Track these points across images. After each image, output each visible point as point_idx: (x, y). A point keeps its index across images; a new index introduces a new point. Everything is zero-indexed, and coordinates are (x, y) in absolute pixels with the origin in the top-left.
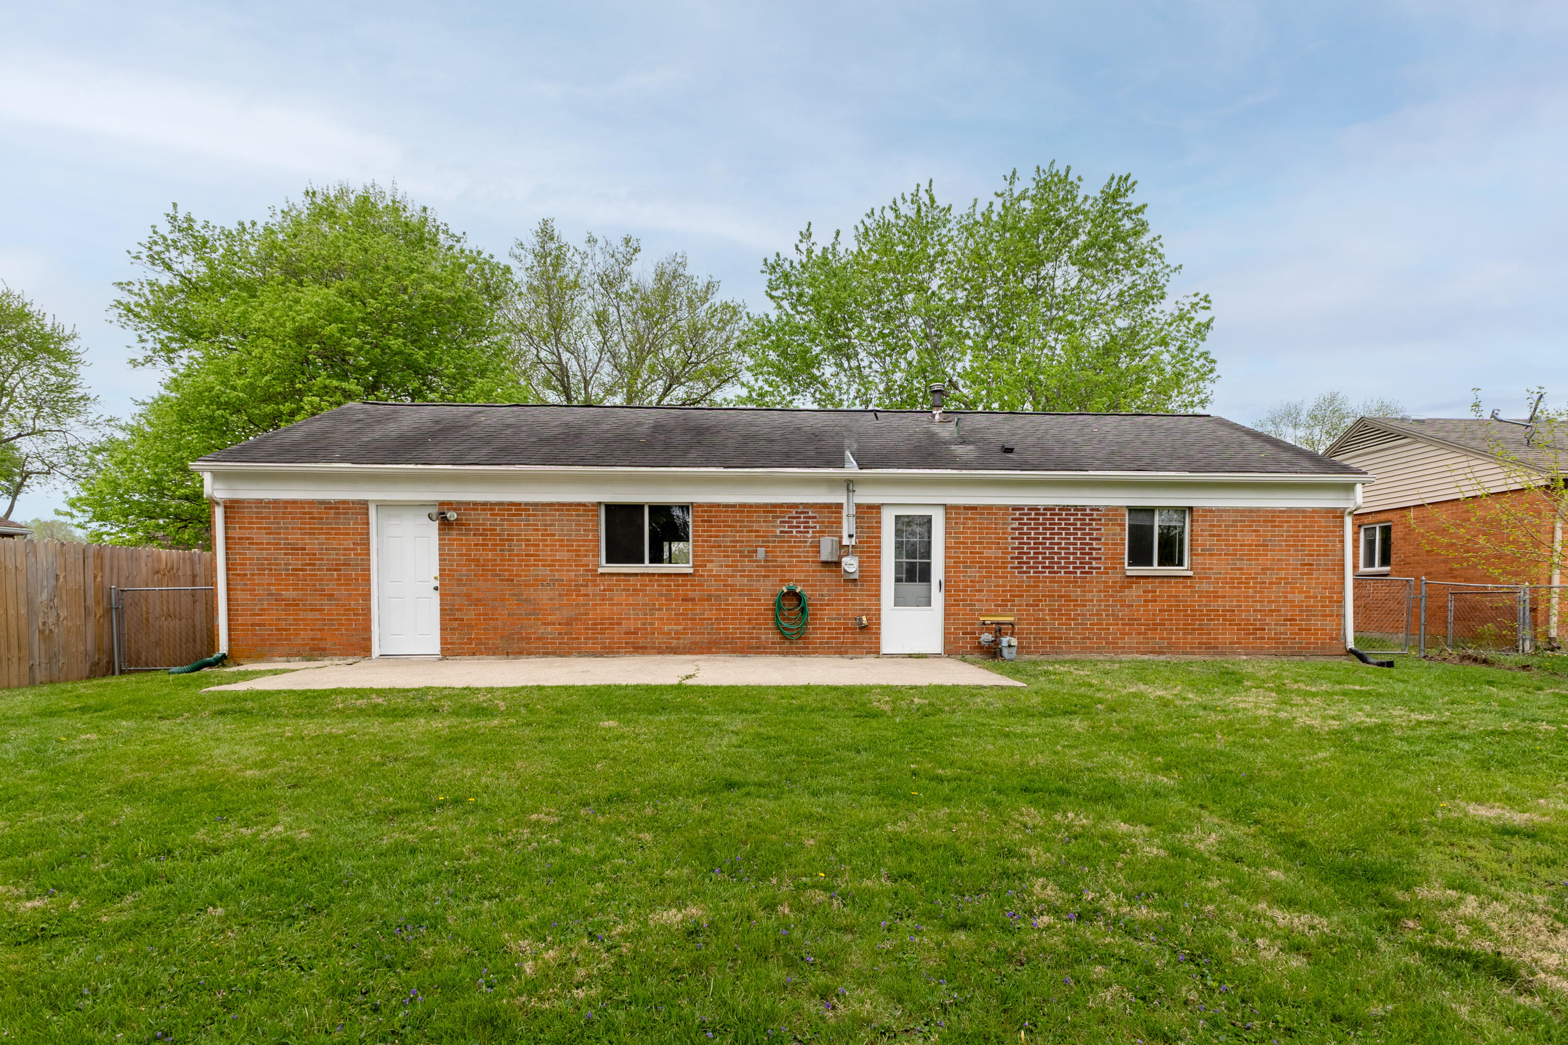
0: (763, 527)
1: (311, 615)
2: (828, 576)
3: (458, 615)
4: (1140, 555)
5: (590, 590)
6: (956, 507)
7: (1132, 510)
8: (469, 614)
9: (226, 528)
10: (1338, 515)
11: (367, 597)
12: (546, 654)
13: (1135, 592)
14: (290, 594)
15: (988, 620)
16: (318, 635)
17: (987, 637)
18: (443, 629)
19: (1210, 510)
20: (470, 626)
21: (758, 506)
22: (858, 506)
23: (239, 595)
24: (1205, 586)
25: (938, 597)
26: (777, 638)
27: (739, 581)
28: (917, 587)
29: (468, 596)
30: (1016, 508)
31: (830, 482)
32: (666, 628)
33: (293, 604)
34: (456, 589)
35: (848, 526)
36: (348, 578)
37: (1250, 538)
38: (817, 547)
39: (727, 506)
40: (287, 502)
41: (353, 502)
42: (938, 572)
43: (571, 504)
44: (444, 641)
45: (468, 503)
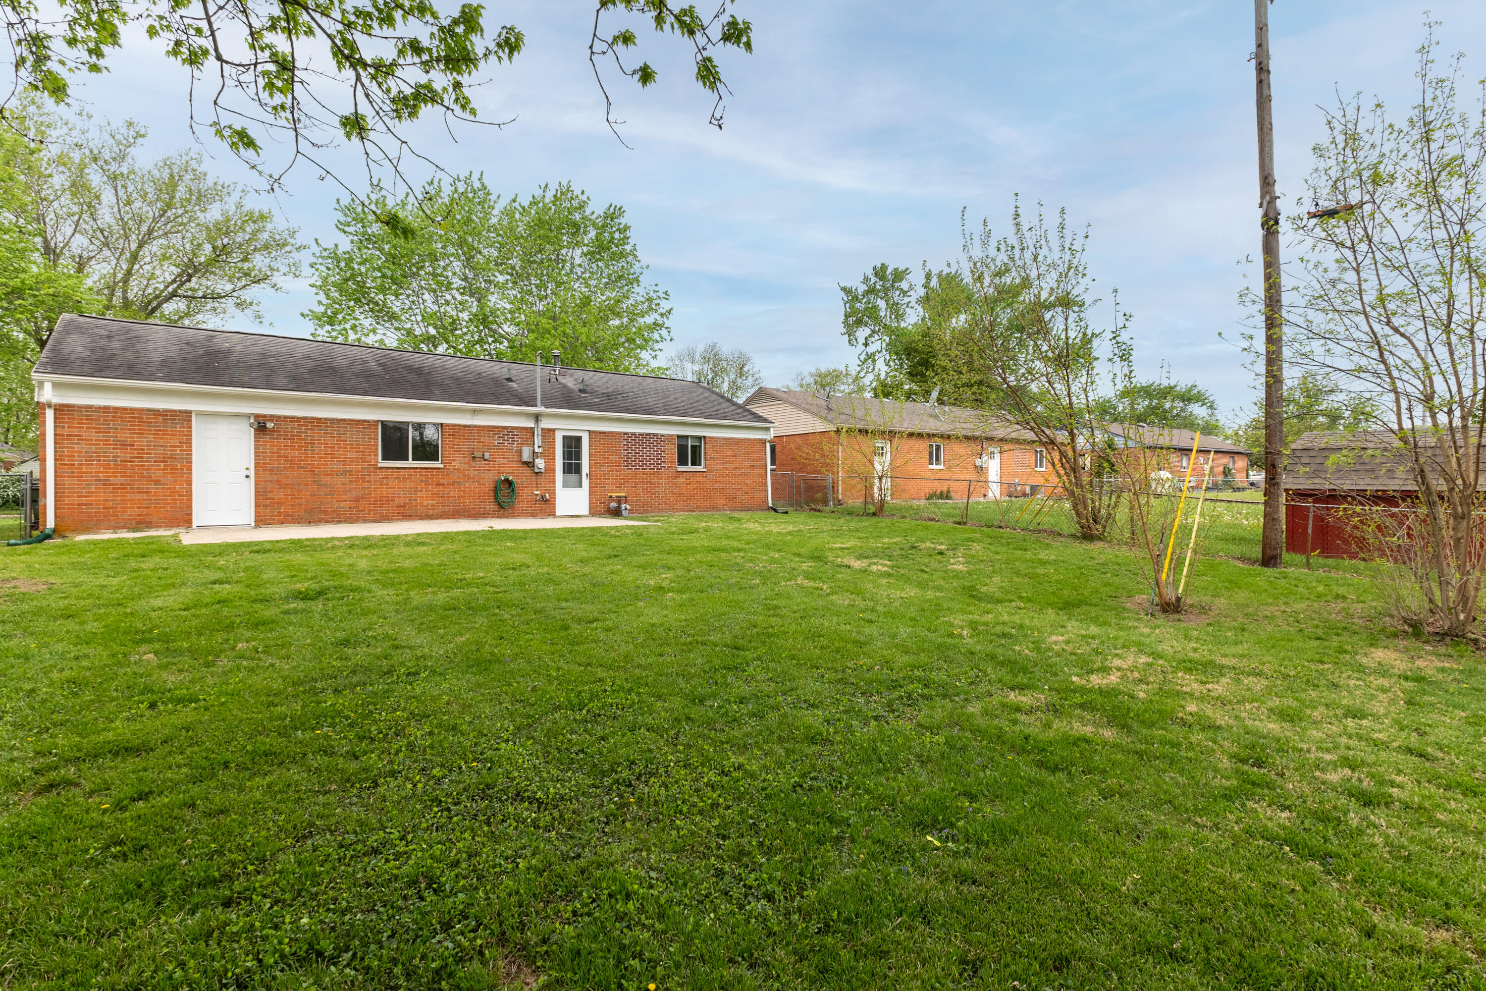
0: (487, 440)
1: (138, 497)
2: (526, 471)
3: (269, 495)
4: (682, 461)
5: (372, 478)
6: (595, 432)
7: (679, 437)
8: (279, 495)
9: (56, 427)
10: (764, 442)
11: (189, 483)
12: (340, 522)
13: (681, 480)
14: (120, 480)
15: (614, 495)
16: (145, 511)
17: (614, 505)
18: (257, 505)
19: (712, 438)
20: (280, 503)
21: (484, 427)
22: (543, 429)
23: (67, 481)
24: (711, 477)
25: (585, 482)
26: (496, 508)
27: (472, 473)
28: (573, 477)
29: (278, 482)
30: (625, 434)
31: (527, 415)
32: (425, 503)
33: (123, 487)
34: (268, 477)
35: (538, 441)
36: (174, 469)
37: (729, 453)
38: (520, 452)
39: (465, 426)
40: (116, 409)
41: (180, 411)
42: (585, 469)
43: (359, 421)
44: (257, 514)
45: (279, 417)
